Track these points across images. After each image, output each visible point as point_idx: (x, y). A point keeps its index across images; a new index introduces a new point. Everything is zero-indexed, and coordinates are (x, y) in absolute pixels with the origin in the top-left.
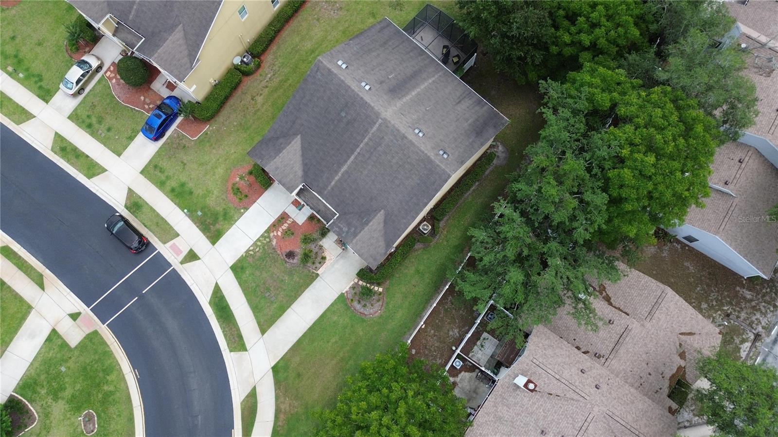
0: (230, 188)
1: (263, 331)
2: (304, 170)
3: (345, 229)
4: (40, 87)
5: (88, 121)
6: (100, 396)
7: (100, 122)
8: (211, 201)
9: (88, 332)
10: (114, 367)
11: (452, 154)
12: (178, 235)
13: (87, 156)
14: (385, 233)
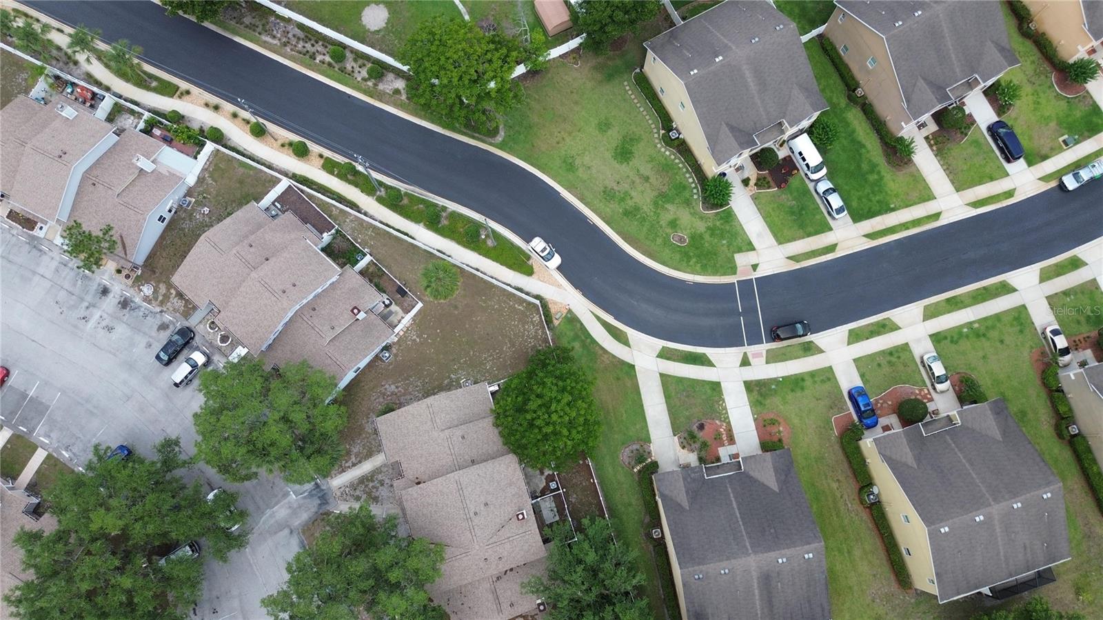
0: (778, 419)
1: (662, 375)
2: (752, 477)
3: (693, 475)
4: (946, 338)
5: (896, 355)
6: (692, 254)
7: (889, 362)
8: (777, 400)
9: (738, 269)
10: (704, 271)
11: (695, 583)
12: (767, 363)
13: (867, 339)
14: (672, 500)
